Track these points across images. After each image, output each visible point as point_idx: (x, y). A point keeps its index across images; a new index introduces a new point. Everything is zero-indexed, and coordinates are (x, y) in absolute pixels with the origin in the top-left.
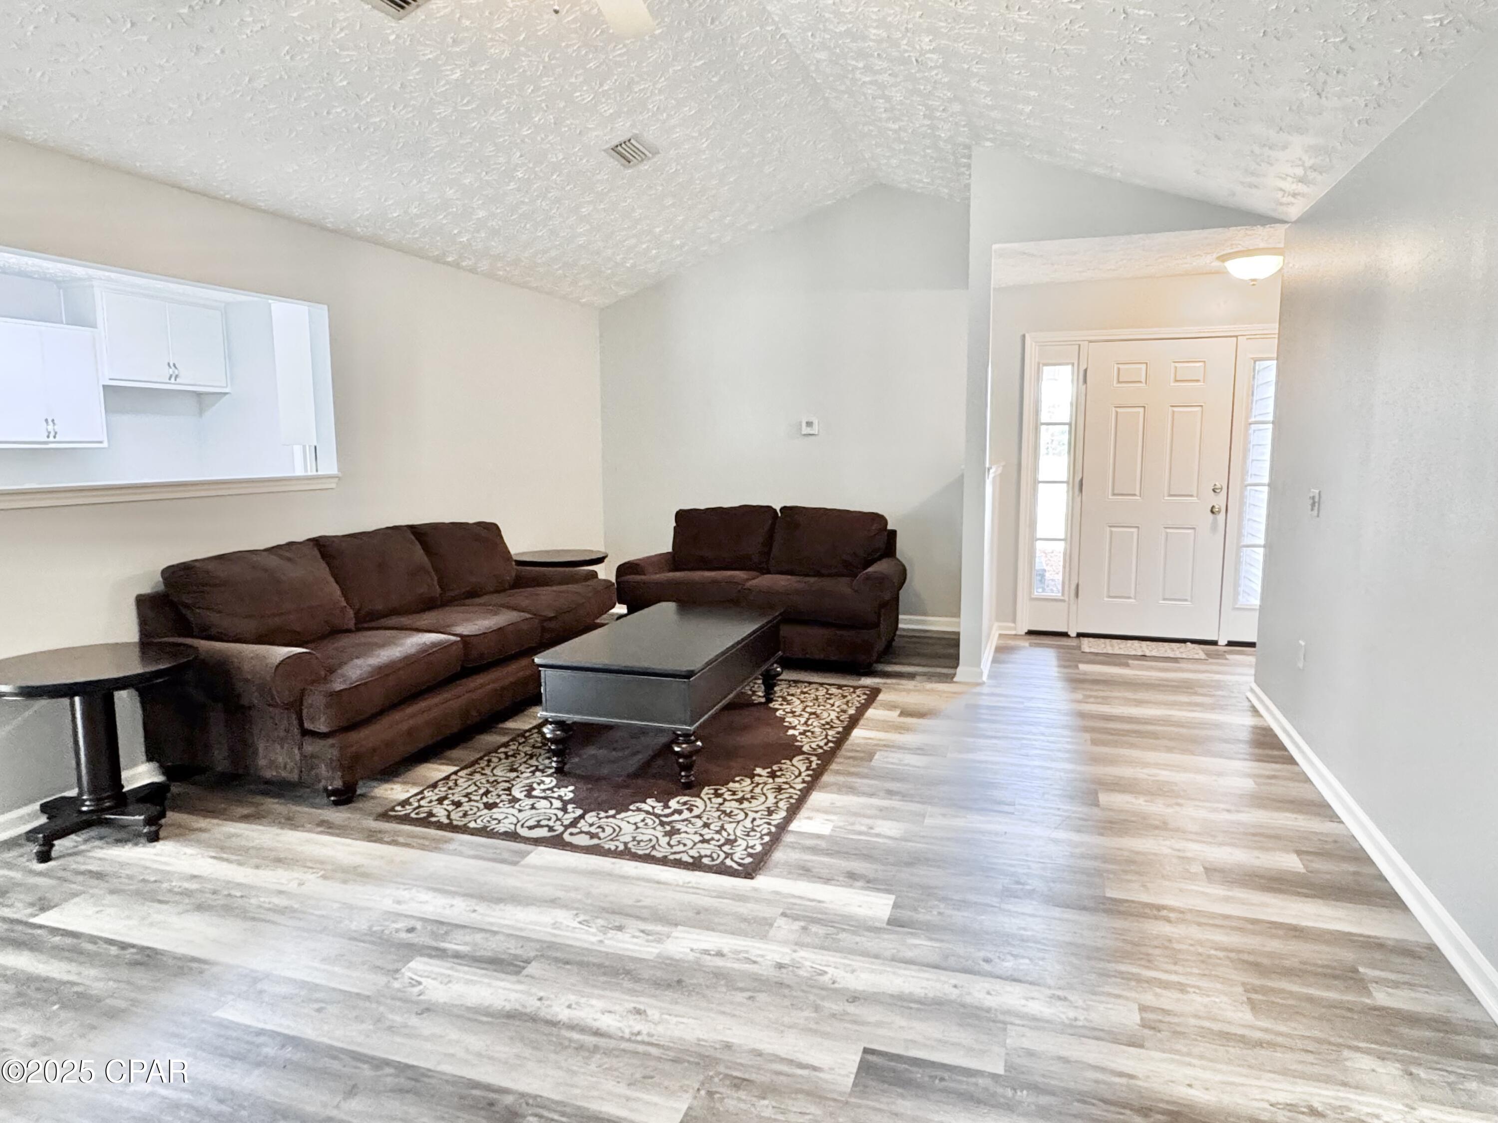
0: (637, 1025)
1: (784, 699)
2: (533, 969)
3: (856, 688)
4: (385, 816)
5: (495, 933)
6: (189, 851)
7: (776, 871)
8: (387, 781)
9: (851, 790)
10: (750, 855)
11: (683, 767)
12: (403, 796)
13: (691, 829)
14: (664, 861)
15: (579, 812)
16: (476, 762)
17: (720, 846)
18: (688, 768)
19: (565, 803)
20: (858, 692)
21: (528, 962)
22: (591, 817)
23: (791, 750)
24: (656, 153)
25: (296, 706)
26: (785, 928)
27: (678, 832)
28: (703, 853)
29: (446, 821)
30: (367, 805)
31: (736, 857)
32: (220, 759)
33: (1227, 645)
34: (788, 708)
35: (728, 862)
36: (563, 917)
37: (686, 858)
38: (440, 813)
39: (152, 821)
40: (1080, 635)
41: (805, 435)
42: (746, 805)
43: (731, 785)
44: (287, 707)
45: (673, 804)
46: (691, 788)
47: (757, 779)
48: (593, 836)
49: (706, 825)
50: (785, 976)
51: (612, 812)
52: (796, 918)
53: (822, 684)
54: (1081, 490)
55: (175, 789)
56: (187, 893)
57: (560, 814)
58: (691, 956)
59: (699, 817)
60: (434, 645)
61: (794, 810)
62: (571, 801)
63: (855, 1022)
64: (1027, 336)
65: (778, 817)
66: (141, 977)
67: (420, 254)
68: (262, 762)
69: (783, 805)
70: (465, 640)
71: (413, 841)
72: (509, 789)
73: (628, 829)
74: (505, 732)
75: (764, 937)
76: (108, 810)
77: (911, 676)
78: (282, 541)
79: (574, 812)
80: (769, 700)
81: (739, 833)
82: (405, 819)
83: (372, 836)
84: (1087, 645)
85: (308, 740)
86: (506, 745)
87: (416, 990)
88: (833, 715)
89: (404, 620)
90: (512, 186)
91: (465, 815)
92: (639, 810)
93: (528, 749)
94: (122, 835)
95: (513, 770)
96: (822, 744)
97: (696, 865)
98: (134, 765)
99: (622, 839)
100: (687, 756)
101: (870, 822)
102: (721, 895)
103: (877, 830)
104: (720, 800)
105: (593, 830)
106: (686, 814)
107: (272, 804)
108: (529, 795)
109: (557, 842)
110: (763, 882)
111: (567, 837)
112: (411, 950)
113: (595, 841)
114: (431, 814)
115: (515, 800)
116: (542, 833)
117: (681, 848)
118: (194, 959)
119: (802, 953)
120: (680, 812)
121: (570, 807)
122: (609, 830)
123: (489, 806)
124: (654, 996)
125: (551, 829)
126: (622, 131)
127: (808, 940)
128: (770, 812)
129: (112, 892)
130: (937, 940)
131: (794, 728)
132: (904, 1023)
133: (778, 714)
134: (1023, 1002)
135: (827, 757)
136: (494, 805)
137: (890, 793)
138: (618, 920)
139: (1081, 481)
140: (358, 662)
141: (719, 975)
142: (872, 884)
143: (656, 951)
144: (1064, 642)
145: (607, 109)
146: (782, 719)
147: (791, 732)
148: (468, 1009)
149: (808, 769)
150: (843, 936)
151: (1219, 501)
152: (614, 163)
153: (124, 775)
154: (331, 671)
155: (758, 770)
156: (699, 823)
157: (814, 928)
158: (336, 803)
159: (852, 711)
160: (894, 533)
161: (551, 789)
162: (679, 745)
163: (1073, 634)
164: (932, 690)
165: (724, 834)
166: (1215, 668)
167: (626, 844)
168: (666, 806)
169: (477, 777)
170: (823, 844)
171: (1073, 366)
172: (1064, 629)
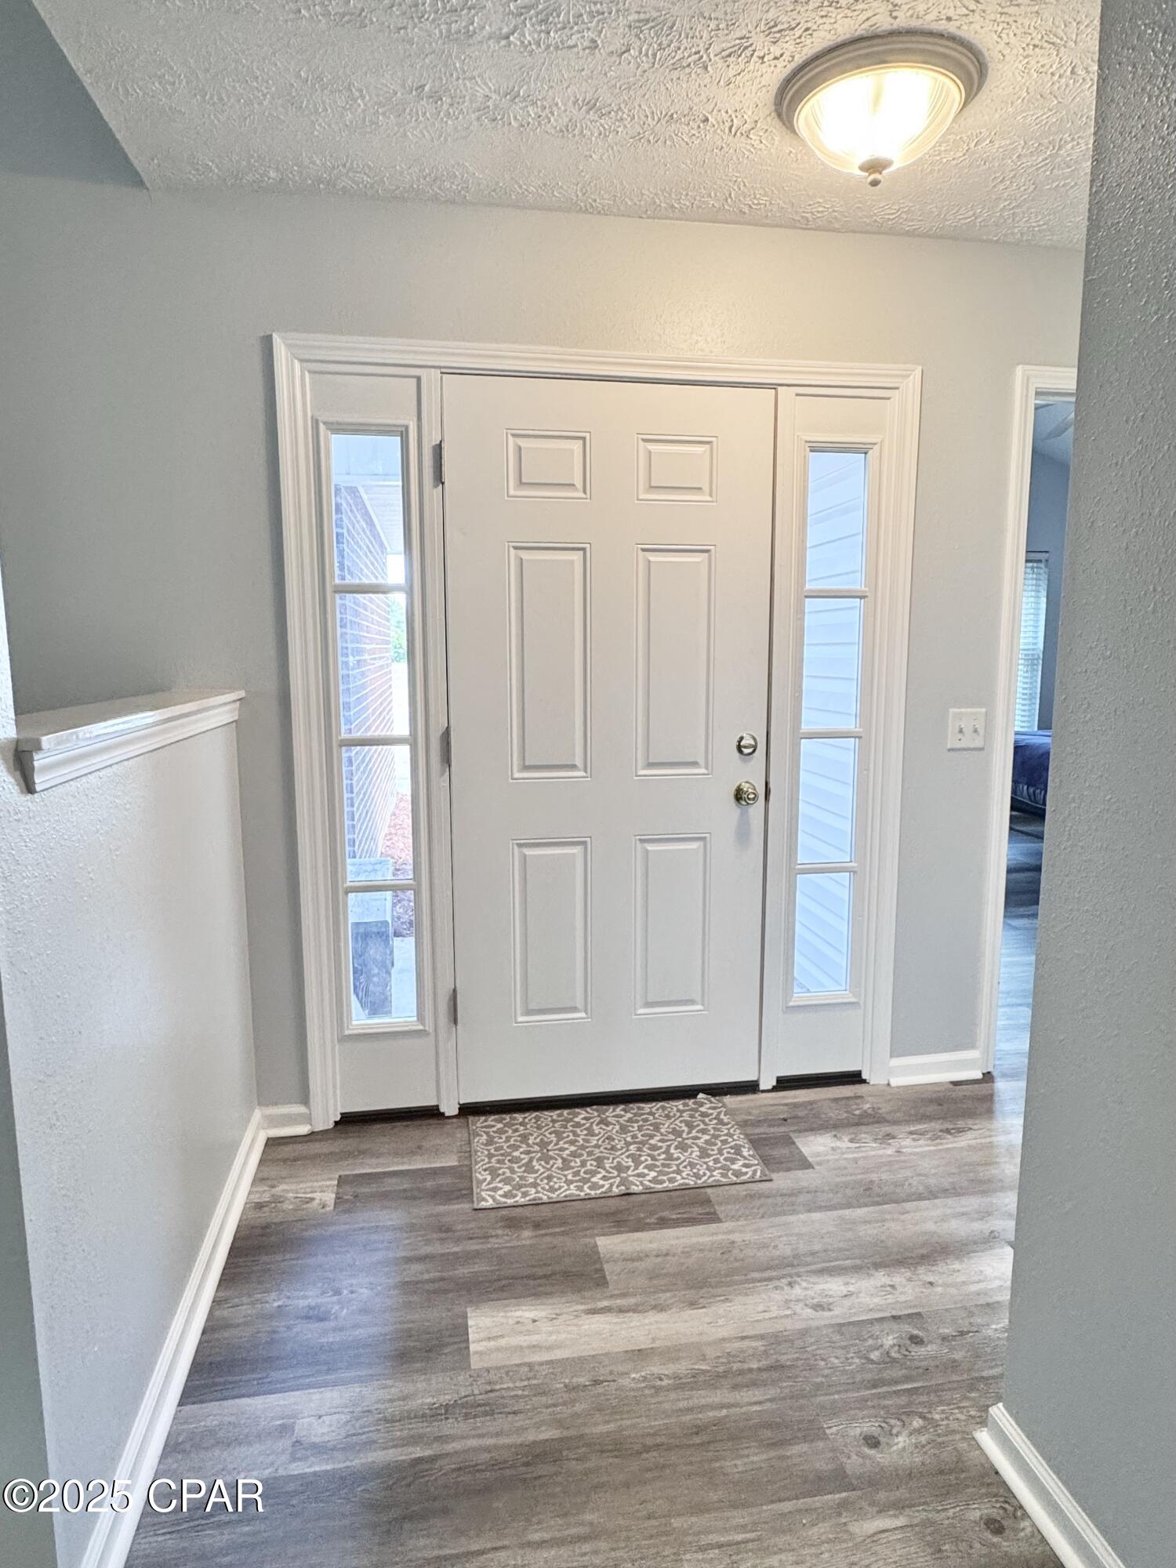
33: (774, 1089)
40: (469, 1110)
54: (446, 759)
64: (277, 339)
139: (446, 736)
144: (431, 1131)
151: (751, 775)
163: (450, 1109)
171: (404, 435)
172: (428, 1101)
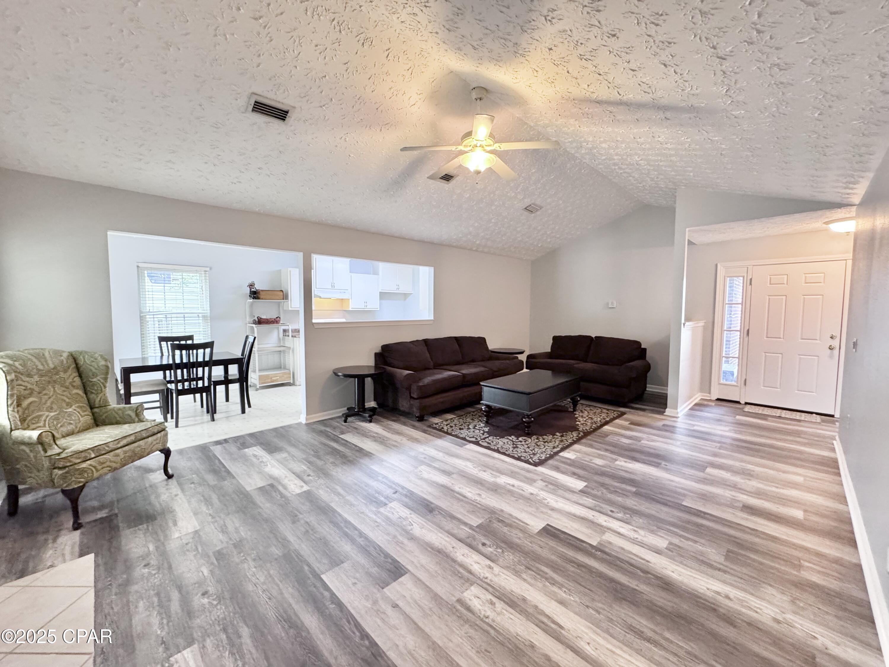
0: (478, 498)
1: (582, 411)
2: (454, 476)
3: (614, 411)
4: (430, 426)
5: (447, 464)
6: (378, 426)
7: (547, 466)
8: (435, 417)
9: (591, 446)
10: (539, 459)
11: (526, 427)
12: (436, 422)
13: (522, 447)
14: (508, 455)
15: (488, 436)
16: (462, 416)
17: (530, 455)
18: (528, 427)
19: (484, 432)
20: (615, 413)
21: (453, 473)
22: (491, 438)
23: (575, 428)
24: (541, 208)
25: (409, 389)
26: (540, 484)
27: (517, 447)
28: (523, 455)
29: (446, 431)
30: (427, 423)
31: (533, 459)
32: (390, 402)
34: (581, 414)
35: (530, 460)
36: (469, 464)
37: (516, 456)
38: (445, 428)
39: (370, 416)
40: (746, 403)
41: (610, 308)
42: (546, 444)
43: (545, 437)
44: (407, 389)
45: (520, 439)
46: (529, 435)
47: (555, 437)
48: (489, 443)
49: (528, 447)
50: (531, 497)
51: (498, 438)
52: (545, 482)
53: (600, 408)
54: (748, 335)
55: (378, 410)
56: (374, 437)
57: (481, 435)
58: (504, 484)
59: (527, 444)
60: (453, 375)
61: (563, 449)
62: (486, 432)
63: (549, 516)
64: (719, 264)
65: (555, 450)
66: (357, 454)
67: (464, 248)
68: (400, 405)
69: (560, 446)
70: (464, 375)
71: (435, 435)
72: (469, 425)
73: (501, 443)
74: (474, 408)
75: (531, 484)
76: (361, 412)
77: (644, 410)
78: (415, 340)
79: (486, 435)
80: (575, 410)
81: (539, 452)
82: (435, 428)
83: (425, 431)
84: (748, 408)
85: (412, 399)
86: (474, 412)
87: (420, 473)
88: (599, 419)
89: (448, 367)
90: (491, 225)
91: (453, 430)
92: (508, 439)
93: (480, 414)
94: (362, 419)
95: (473, 420)
96: (588, 429)
97: (519, 459)
98: (370, 401)
99: (498, 446)
100: (528, 423)
101: (591, 458)
102: (523, 469)
103: (593, 461)
104: (537, 441)
105: (490, 442)
106: (523, 443)
107: (402, 419)
108: (474, 428)
109: (477, 443)
110: (540, 469)
111: (480, 442)
112: (423, 463)
113: (489, 445)
114: (443, 428)
115: (469, 429)
116: (474, 440)
117: (516, 452)
118: (371, 453)
119: (542, 492)
120: (521, 442)
121: (485, 434)
122: (495, 443)
123: (460, 429)
124: (486, 492)
125: (476, 439)
126: (527, 202)
127: (546, 489)
128: (554, 448)
129: (358, 433)
130: (596, 501)
131: (580, 422)
132: (566, 521)
133: (576, 416)
134: (618, 527)
135: (586, 434)
136: (463, 429)
137: (607, 450)
138: (485, 469)
139: (748, 331)
140: (429, 378)
141: (509, 491)
142: (579, 477)
143: (493, 480)
144: (738, 406)
145: (520, 197)
146: (577, 418)
147: (578, 423)
148: (432, 481)
149: (577, 436)
150: (560, 491)
151: (835, 343)
152: (526, 213)
153: (366, 404)
154: (420, 379)
155: (558, 434)
156: (526, 446)
157: (550, 486)
158: (418, 421)
159: (608, 419)
160: (645, 350)
161: (482, 427)
162: (525, 418)
163: (743, 402)
164: (650, 417)
165: (533, 451)
166: (824, 427)
167: (498, 448)
168: (518, 439)
169: (461, 420)
170: (569, 461)
171: (744, 277)
172: (738, 400)
